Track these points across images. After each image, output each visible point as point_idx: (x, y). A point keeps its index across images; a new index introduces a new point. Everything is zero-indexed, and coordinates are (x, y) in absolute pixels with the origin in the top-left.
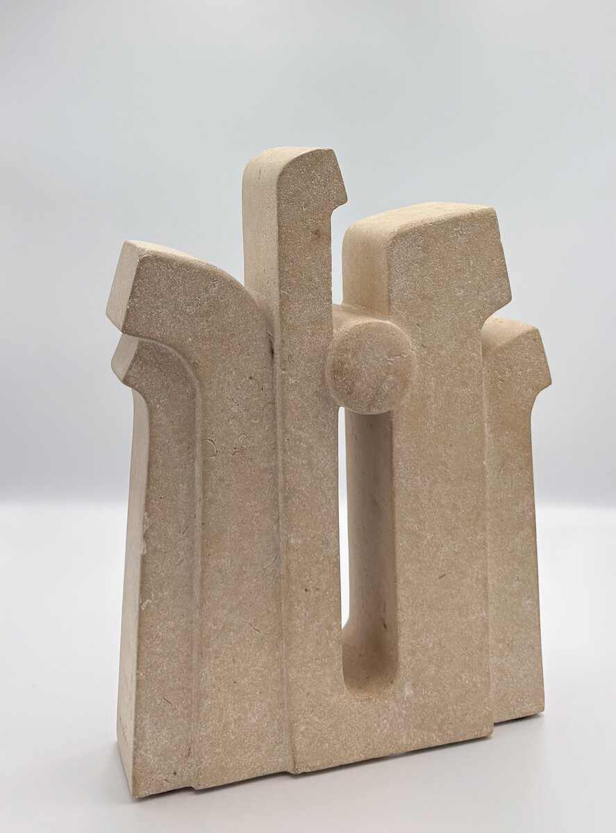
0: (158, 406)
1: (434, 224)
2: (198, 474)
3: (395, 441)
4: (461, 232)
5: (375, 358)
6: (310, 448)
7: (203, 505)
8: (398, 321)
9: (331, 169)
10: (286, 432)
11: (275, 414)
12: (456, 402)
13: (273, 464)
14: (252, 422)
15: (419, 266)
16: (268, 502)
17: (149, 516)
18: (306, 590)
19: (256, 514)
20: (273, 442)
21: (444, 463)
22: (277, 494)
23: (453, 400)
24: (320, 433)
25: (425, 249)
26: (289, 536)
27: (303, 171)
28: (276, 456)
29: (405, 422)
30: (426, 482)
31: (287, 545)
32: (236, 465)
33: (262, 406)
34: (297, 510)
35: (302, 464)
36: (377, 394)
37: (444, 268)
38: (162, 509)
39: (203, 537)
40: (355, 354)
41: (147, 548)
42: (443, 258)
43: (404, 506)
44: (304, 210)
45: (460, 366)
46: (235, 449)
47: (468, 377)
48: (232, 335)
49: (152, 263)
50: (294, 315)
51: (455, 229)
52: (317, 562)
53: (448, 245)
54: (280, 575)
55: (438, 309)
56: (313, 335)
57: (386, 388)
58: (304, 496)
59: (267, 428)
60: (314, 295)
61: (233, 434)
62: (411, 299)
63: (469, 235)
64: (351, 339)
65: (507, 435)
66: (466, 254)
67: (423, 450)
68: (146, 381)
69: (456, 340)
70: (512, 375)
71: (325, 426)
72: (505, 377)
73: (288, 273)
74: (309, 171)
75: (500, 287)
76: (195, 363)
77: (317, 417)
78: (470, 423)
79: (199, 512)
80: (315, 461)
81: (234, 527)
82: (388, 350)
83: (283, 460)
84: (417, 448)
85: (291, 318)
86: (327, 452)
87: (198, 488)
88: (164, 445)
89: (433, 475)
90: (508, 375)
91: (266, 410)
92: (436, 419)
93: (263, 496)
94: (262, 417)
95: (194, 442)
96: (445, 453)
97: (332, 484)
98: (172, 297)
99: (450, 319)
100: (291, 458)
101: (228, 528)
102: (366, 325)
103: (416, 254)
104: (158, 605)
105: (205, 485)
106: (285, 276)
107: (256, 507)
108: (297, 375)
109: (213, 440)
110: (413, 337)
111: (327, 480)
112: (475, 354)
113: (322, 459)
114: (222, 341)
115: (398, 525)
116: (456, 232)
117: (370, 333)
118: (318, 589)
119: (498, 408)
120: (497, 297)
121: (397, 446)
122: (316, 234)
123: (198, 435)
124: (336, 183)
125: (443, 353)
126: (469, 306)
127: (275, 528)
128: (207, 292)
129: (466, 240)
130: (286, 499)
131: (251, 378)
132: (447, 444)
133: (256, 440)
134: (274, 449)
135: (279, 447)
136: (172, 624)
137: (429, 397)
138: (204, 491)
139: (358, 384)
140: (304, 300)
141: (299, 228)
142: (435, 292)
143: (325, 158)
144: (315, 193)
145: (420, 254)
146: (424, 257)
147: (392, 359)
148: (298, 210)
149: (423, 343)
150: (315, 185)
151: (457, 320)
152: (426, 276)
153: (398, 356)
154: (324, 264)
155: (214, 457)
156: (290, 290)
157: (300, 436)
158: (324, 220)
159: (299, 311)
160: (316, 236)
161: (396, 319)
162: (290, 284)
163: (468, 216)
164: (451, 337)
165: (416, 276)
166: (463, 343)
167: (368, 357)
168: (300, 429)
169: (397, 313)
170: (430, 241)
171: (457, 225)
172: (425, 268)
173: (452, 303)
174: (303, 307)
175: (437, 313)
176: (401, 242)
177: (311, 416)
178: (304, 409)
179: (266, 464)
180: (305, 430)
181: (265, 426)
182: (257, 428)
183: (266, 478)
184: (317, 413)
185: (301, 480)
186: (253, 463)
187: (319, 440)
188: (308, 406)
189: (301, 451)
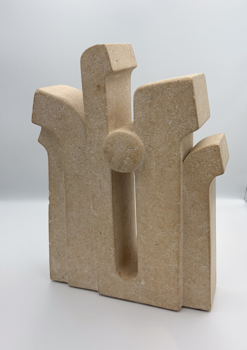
0: (50, 153)
1: (156, 85)
4: (171, 91)
5: (121, 148)
6: (100, 180)
8: (137, 133)
9: (104, 55)
12: (165, 174)
14: (81, 166)
15: (148, 107)
17: (50, 192)
18: (100, 233)
21: (159, 199)
23: (164, 173)
24: (104, 175)
25: (151, 99)
26: (93, 212)
27: (91, 55)
30: (150, 205)
32: (76, 181)
33: (84, 160)
34: (96, 203)
35: (97, 186)
36: (121, 164)
37: (161, 109)
38: (54, 190)
39: (66, 204)
40: (112, 145)
42: (161, 104)
44: (93, 75)
45: (168, 158)
46: (75, 174)
47: (172, 164)
48: (71, 129)
49: (39, 95)
51: (168, 89)
52: (104, 224)
53: (164, 97)
55: (158, 129)
57: (126, 162)
58: (98, 198)
60: (99, 116)
61: (74, 169)
62: (144, 123)
63: (176, 92)
64: (111, 138)
65: (195, 193)
66: (174, 103)
67: (149, 192)
68: (45, 142)
69: (166, 145)
70: (200, 166)
71: (106, 173)
72: (196, 167)
74: (94, 55)
75: (192, 121)
76: (58, 138)
77: (102, 169)
78: (172, 185)
80: (103, 186)
81: (76, 203)
82: (127, 146)
84: (146, 190)
85: (90, 125)
86: (107, 183)
88: (54, 167)
89: (154, 203)
90: (198, 165)
92: (155, 180)
94: (84, 164)
96: (159, 195)
97: (110, 196)
98: (47, 110)
99: (164, 135)
101: (74, 203)
103: (147, 101)
104: (54, 223)
106: (86, 106)
108: (93, 150)
109: (67, 169)
110: (145, 141)
111: (108, 195)
112: (176, 153)
113: (105, 186)
114: (67, 131)
116: (168, 90)
117: (119, 137)
118: (105, 234)
119: (191, 180)
120: (190, 127)
124: (107, 62)
125: (160, 150)
126: (174, 129)
128: (60, 110)
129: (174, 95)
131: (79, 148)
132: (160, 191)
133: (83, 172)
136: (60, 231)
137: (152, 169)
139: (113, 158)
140: (95, 118)
141: (91, 84)
142: (156, 121)
143: (101, 49)
144: (97, 67)
145: (149, 101)
146: (151, 103)
147: (129, 150)
148: (89, 75)
149: (150, 145)
150: (97, 63)
151: (168, 136)
152: (152, 112)
153: (132, 149)
154: (103, 102)
155: (68, 176)
156: (88, 113)
157: (96, 175)
158: (102, 80)
159: (93, 123)
160: (98, 88)
161: (136, 132)
162: (88, 110)
163: (176, 82)
164: (164, 144)
165: (147, 111)
166: (170, 147)
167: (118, 147)
168: (96, 172)
169: (137, 129)
170: (154, 94)
171: (169, 87)
172: (152, 108)
173: (165, 127)
174: (94, 121)
175: (157, 131)
176: (139, 94)
177: (100, 168)
178: (97, 165)
179: (87, 183)
180: (98, 173)
181: (86, 168)
182: (83, 168)
183: (87, 188)
184: (102, 167)
185: (97, 192)
186: (82, 181)
187: (104, 178)
188: (98, 163)
189: (96, 181)
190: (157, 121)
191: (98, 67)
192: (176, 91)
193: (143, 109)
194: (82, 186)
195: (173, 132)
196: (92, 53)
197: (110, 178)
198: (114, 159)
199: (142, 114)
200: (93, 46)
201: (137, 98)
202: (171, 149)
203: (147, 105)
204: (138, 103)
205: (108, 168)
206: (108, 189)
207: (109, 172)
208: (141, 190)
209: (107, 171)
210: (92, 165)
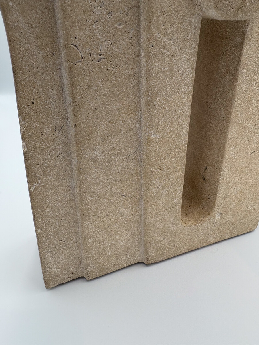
2: (66, 81)
3: (245, 50)
6: (173, 55)
7: (74, 108)
10: (150, 38)
11: (138, 19)
13: (136, 71)
14: (116, 27)
16: (132, 104)
17: (23, 119)
18: (161, 170)
19: (122, 115)
20: (137, 49)
22: (139, 98)
24: (183, 40)
26: (150, 132)
28: (139, 63)
29: (256, 32)
31: (148, 139)
32: (102, 72)
33: (126, 10)
34: (157, 111)
35: (165, 71)
38: (35, 113)
39: (76, 136)
41: (27, 146)
43: (240, 106)
46: (100, 55)
52: (170, 150)
54: (141, 159)
58: (164, 99)
59: (131, 35)
61: (98, 39)
71: (188, 33)
77: (181, 23)
79: (70, 115)
80: (176, 69)
81: (103, 126)
83: (147, 67)
86: (188, 59)
87: (67, 93)
88: (27, 50)
91: (130, 14)
93: (128, 99)
94: (126, 22)
95: (58, 47)
97: (188, 89)
100: (155, 65)
101: (98, 128)
104: (44, 187)
105: (73, 90)
109: (77, 45)
111: (185, 86)
115: (232, 120)
121: (245, 55)
123: (62, 40)
127: (138, 125)
130: (148, 103)
133: (120, 46)
134: (138, 56)
135: (143, 54)
136: (58, 197)
138: (73, 96)
155: (79, 64)
157: (164, 43)
168: (165, 35)
177: (176, 22)
178: (170, 13)
179: (130, 71)
180: (169, 37)
181: (129, 33)
182: (121, 34)
183: (130, 84)
184: (182, 19)
185: (163, 86)
186: (118, 70)
187: (181, 47)
188: (174, 9)
189: (164, 58)
194: (117, 81)
197: (194, 45)
205: (194, 20)
206: (186, 73)
207: (195, 29)
208: (251, 60)
209: (192, 26)
210: (158, 17)
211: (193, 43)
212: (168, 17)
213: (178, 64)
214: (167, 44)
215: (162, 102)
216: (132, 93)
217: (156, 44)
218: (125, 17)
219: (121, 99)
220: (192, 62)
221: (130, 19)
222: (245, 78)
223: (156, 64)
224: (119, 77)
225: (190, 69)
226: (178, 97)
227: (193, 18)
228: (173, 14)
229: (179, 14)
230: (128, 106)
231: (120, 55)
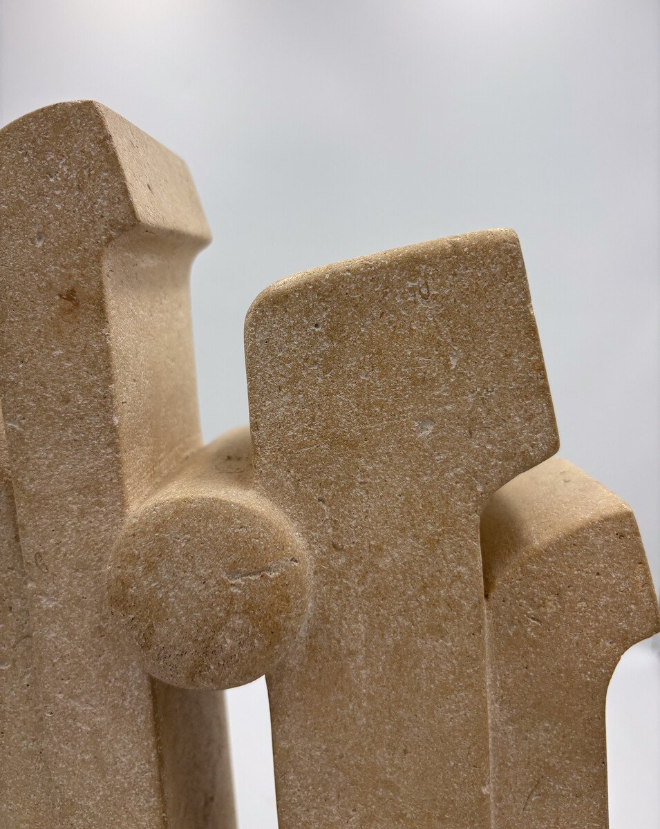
1: (355, 272)
4: (424, 291)
5: (198, 577)
6: (96, 733)
8: (273, 491)
9: (93, 149)
12: (415, 666)
15: (320, 371)
21: (388, 785)
23: (410, 663)
24: (115, 707)
25: (333, 333)
27: (26, 154)
29: (299, 700)
30: (350, 817)
33: (13, 641)
35: (83, 760)
36: (206, 653)
37: (381, 376)
40: (151, 567)
42: (379, 353)
44: (39, 244)
45: (426, 593)
47: (445, 618)
50: (39, 473)
51: (410, 284)
53: (390, 322)
55: (369, 468)
56: (82, 514)
57: (228, 642)
58: (92, 816)
59: (26, 681)
60: (77, 433)
63: (446, 297)
64: (144, 533)
65: (546, 730)
66: (439, 343)
67: (341, 757)
69: (415, 537)
70: (562, 610)
71: (123, 694)
72: (545, 613)
73: (17, 385)
74: (40, 154)
75: (529, 419)
77: (105, 677)
78: (450, 711)
80: (110, 759)
82: (230, 561)
84: (327, 750)
85: (32, 480)
86: (133, 742)
89: (366, 806)
90: (551, 608)
91: (20, 648)
93: (32, 796)
94: (14, 661)
96: (392, 765)
97: (148, 802)
99: (400, 490)
100: (60, 749)
102: (178, 503)
103: (313, 343)
106: (10, 391)
107: (21, 814)
108: (56, 593)
110: (310, 528)
111: (137, 794)
112: (462, 569)
113: (124, 756)
116: (412, 289)
117: (186, 521)
119: (527, 676)
120: (519, 443)
122: (69, 298)
124: (106, 180)
125: (384, 563)
126: (447, 461)
129: (437, 309)
132: (395, 749)
137: (352, 653)
139: (162, 630)
140: (57, 443)
141: (30, 287)
142: (360, 431)
143: (75, 123)
144: (59, 207)
145: (321, 344)
146: (333, 351)
147: (239, 581)
148: (23, 246)
149: (336, 541)
150: (58, 187)
151: (419, 492)
152: (338, 393)
153: (254, 574)
154: (93, 365)
156: (23, 422)
157: (73, 709)
158: (85, 267)
159: (49, 466)
160: (69, 304)
161: (268, 489)
162: (23, 409)
163: (444, 249)
164: (403, 530)
165: (313, 392)
166: (433, 543)
167: (182, 574)
168: (73, 696)
169: (271, 475)
170: (346, 312)
171: (413, 274)
172: (337, 376)
173: (405, 456)
174: (55, 456)
175: (368, 476)
176: (274, 315)
177: (94, 674)
178: (77, 660)
179: (31, 744)
180: (83, 700)
181: (22, 677)
182: (7, 679)
183: (33, 767)
184: (104, 670)
185: (84, 789)
186: (7, 739)
187: (113, 719)
188: (84, 653)
189: (77, 736)
190: (364, 432)
191: (64, 208)
192: (447, 291)
193: (294, 380)
195: (442, 474)
196: (34, 142)
197: (143, 718)
198: (165, 630)
199: (294, 403)
200: (38, 111)
201: (261, 338)
202: (439, 552)
203: (315, 363)
204: (270, 357)
205: (131, 673)
206: (136, 769)
207: (138, 688)
208: (304, 755)
209: (130, 683)
210: (54, 665)
211: (138, 713)
212: (75, 666)
213: (111, 750)
214: (81, 711)
215: (90, 820)
216: (40, 785)
217: (56, 711)
218: (11, 653)
219: (17, 794)
220: (144, 749)
221: (22, 655)
222: (299, 793)
223: (62, 746)
224: (10, 753)
225: (143, 762)
226: (125, 816)
227: (128, 669)
228: (83, 662)
229: (96, 661)
230: (35, 809)
231: (7, 715)
